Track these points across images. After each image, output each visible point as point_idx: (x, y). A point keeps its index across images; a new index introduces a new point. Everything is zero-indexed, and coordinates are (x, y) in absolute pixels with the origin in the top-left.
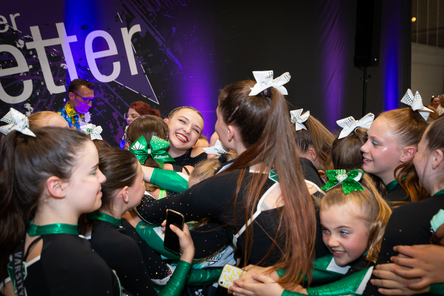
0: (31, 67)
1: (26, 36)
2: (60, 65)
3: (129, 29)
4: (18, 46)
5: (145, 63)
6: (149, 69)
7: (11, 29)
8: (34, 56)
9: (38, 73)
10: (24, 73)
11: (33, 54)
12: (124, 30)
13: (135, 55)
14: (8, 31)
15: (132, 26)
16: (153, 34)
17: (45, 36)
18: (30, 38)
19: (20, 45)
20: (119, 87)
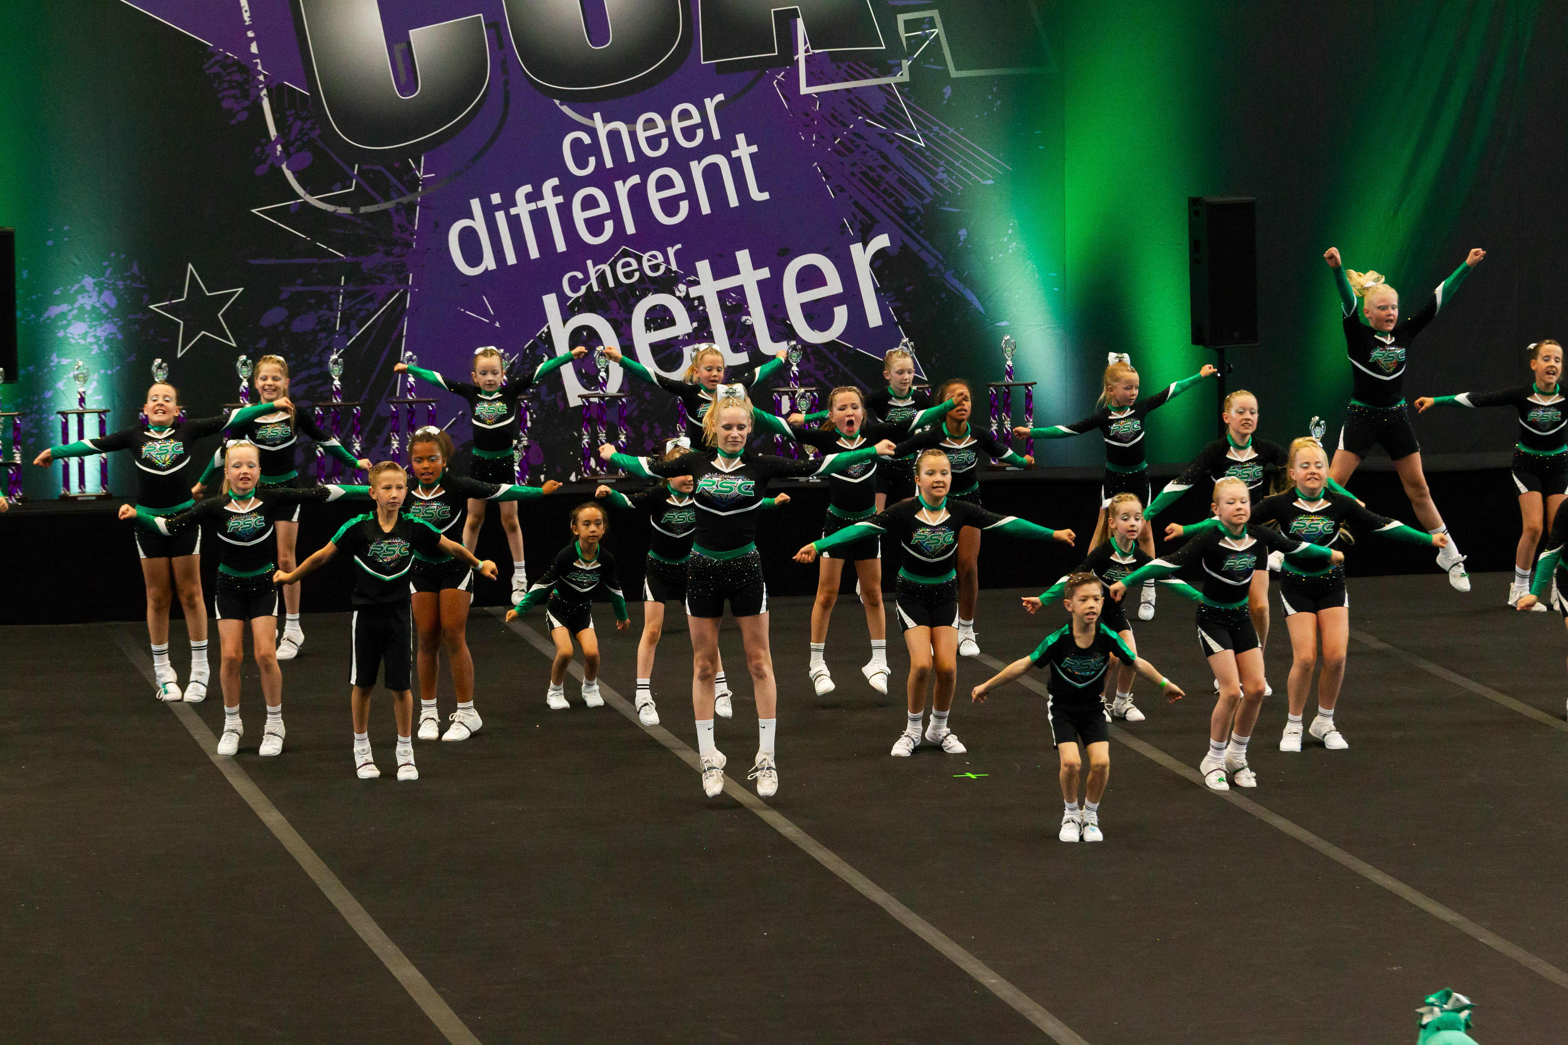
0: (695, 324)
1: (690, 278)
2: (740, 318)
3: (865, 246)
4: (678, 294)
5: (898, 304)
6: (906, 315)
7: (668, 270)
8: (701, 308)
9: (705, 334)
10: (685, 335)
11: (700, 305)
12: (856, 249)
13: (877, 290)
14: (665, 273)
15: (871, 239)
16: (915, 247)
17: (718, 274)
18: (695, 280)
19: (680, 292)
20: (845, 350)
